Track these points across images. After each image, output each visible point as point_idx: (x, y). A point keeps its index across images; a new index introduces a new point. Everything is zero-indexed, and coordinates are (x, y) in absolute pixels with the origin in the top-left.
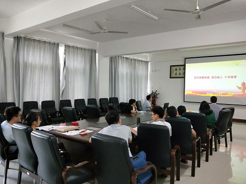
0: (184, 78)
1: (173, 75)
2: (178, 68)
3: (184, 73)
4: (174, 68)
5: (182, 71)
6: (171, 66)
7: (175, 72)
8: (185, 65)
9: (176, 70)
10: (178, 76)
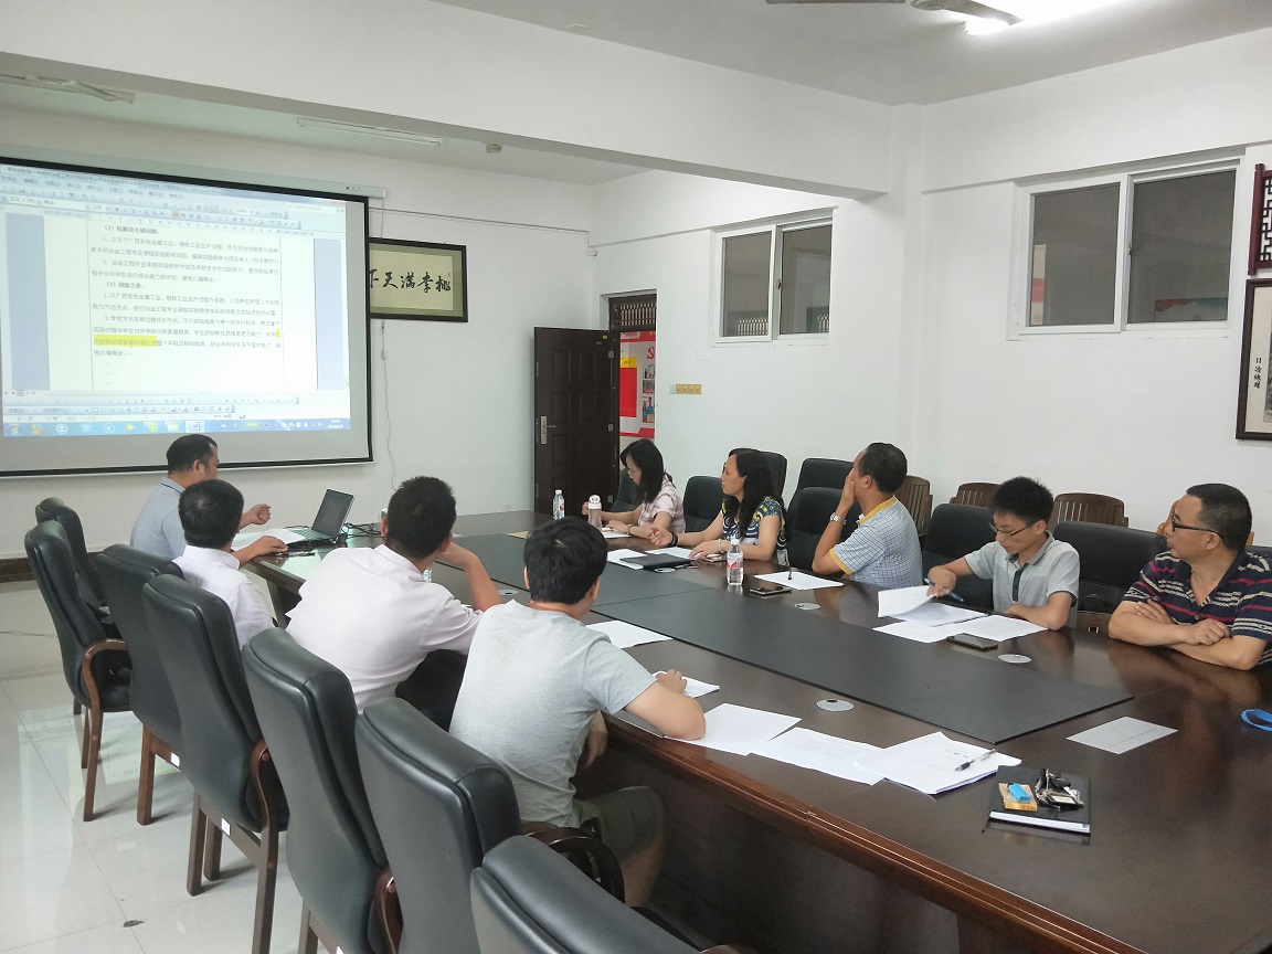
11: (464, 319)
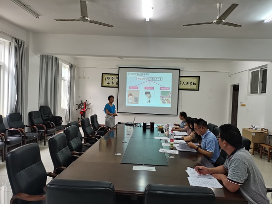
1: (105, 84)
4: (106, 76)
6: (102, 74)
7: (107, 81)
8: (118, 74)
9: (109, 78)
10: (111, 85)
11: (199, 90)
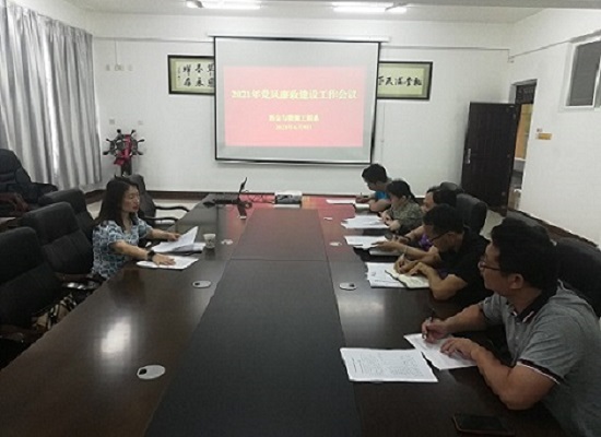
0: (214, 94)
2: (194, 64)
3: (213, 82)
4: (179, 65)
5: (206, 76)
6: (170, 57)
7: (184, 76)
8: (214, 58)
9: (187, 69)
10: (194, 87)
11: (428, 98)
